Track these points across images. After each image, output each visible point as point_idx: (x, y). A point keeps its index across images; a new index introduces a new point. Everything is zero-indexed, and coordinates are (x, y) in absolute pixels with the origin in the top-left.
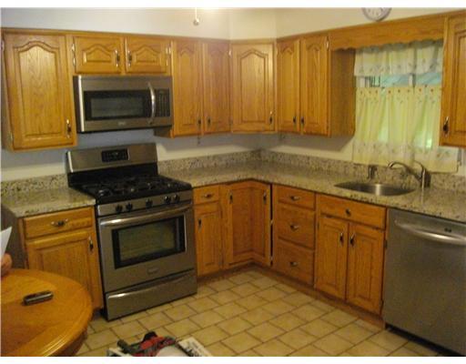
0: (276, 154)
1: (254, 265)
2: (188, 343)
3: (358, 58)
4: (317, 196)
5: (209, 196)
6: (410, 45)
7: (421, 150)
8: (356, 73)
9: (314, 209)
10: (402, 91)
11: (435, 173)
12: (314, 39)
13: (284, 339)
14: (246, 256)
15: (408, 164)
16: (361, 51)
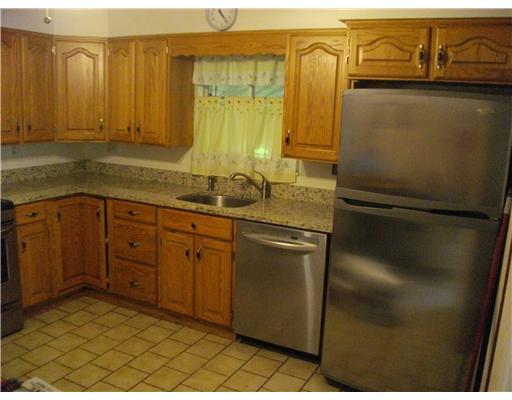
0: (105, 165)
1: (87, 290)
2: (32, 383)
3: (197, 65)
4: (159, 210)
5: (34, 215)
6: (251, 57)
7: (260, 162)
8: (195, 81)
9: (155, 224)
10: (242, 102)
11: (276, 183)
12: (151, 43)
13: (134, 364)
14: (79, 280)
15: (248, 174)
16: (201, 59)
